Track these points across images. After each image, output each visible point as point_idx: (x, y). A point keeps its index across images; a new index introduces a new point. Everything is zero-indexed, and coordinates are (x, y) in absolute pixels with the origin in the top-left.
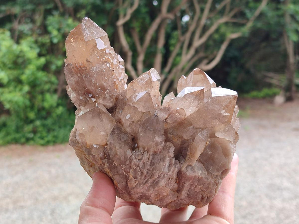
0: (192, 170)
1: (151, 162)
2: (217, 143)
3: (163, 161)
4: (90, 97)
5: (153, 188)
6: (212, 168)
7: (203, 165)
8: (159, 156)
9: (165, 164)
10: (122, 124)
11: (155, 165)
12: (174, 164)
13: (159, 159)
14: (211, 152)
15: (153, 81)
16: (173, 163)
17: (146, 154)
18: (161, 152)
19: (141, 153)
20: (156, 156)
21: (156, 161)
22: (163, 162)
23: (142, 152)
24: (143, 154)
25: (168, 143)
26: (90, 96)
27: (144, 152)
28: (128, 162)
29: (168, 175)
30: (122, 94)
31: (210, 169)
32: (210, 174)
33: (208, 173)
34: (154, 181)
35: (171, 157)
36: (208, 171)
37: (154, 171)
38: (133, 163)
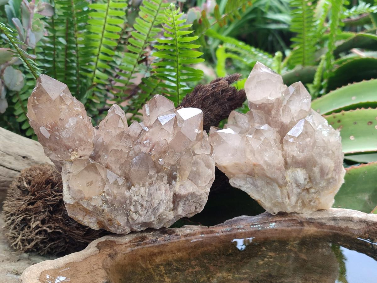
0: (184, 189)
1: (148, 194)
2: (198, 160)
3: (160, 190)
4: (70, 152)
5: (154, 215)
6: (200, 181)
7: (192, 181)
8: (154, 186)
9: (162, 192)
11: (153, 196)
13: (155, 189)
16: (168, 189)
17: (142, 188)
18: (155, 183)
20: (151, 188)
21: (152, 192)
23: (138, 188)
24: (139, 190)
25: (160, 174)
26: (70, 150)
27: (140, 187)
28: (128, 202)
29: (166, 200)
31: (198, 183)
32: (200, 187)
33: (198, 187)
34: (154, 209)
35: (165, 184)
36: (197, 185)
37: (153, 201)
38: (133, 200)
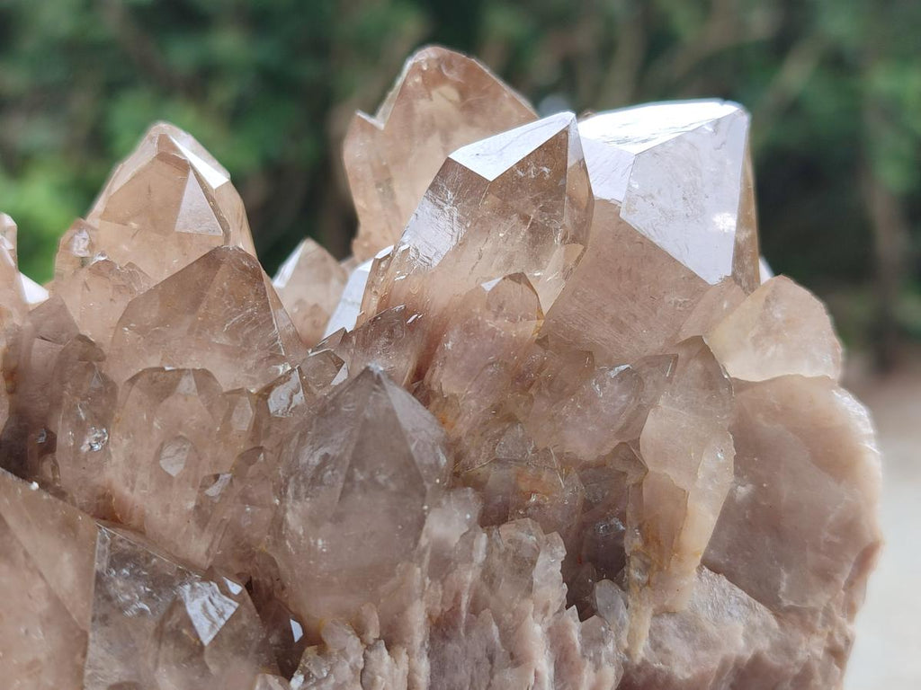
2: (760, 418)
6: (785, 576)
8: (474, 634)
9: (536, 674)
10: (135, 523)
12: (586, 646)
13: (480, 654)
14: (750, 487)
15: (214, 187)
16: (573, 646)
17: (387, 658)
18: (475, 608)
19: (354, 669)
20: (452, 647)
22: (517, 664)
23: (356, 657)
24: (363, 671)
27: (369, 647)
30: (44, 331)
31: (777, 589)
32: (792, 616)
33: (777, 616)
35: (551, 612)
36: (772, 602)
